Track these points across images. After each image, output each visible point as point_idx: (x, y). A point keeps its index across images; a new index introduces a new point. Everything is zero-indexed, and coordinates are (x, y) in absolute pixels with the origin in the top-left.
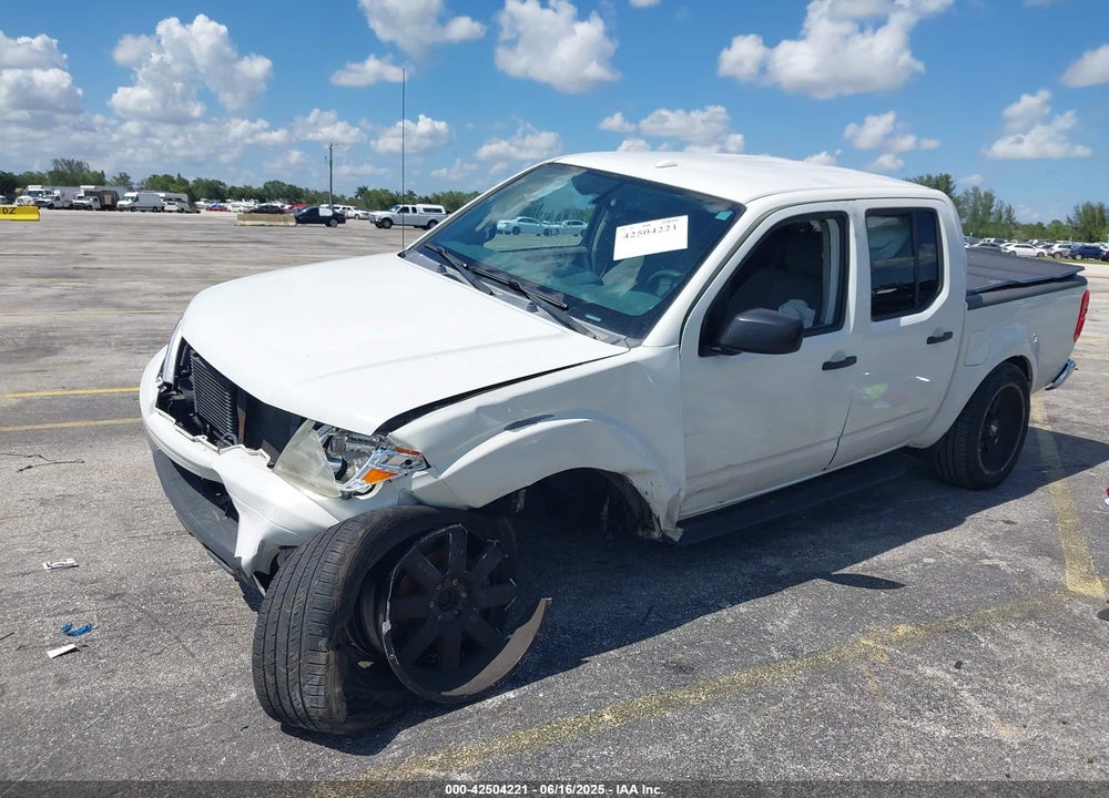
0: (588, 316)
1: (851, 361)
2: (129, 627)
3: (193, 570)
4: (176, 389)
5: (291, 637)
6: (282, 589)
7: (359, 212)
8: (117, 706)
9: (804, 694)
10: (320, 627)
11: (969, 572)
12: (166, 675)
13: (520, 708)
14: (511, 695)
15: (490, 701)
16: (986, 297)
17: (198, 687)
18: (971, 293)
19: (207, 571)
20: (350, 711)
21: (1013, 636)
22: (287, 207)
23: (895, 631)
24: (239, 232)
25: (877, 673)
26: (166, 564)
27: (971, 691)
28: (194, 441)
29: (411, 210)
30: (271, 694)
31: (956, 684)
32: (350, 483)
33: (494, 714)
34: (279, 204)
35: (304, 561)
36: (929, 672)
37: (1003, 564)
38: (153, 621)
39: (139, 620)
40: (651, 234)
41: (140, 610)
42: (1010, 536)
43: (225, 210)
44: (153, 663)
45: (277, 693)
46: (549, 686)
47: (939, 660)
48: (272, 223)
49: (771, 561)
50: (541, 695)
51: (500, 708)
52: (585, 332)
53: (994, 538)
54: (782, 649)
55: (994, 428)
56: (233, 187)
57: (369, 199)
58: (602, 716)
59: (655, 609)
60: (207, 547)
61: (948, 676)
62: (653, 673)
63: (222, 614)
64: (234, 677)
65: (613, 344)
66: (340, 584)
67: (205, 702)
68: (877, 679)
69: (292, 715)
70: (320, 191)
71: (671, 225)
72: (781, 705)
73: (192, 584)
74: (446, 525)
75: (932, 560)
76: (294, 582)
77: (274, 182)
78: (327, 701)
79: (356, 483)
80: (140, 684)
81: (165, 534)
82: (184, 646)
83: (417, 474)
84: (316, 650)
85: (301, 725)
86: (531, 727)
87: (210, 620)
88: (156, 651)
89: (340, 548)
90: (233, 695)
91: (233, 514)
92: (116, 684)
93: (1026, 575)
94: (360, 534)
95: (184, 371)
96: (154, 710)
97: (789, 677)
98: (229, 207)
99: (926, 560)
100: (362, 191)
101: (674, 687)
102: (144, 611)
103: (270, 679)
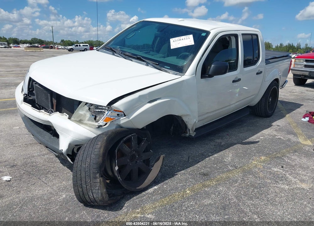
0: (165, 67)
1: (239, 80)
2: (21, 176)
3: (39, 156)
4: (28, 96)
5: (87, 175)
6: (80, 159)
7: (62, 47)
8: (24, 203)
9: (243, 180)
10: (97, 170)
11: (273, 140)
12: (39, 191)
13: (160, 192)
14: (156, 187)
15: (150, 190)
16: (271, 61)
17: (51, 194)
18: (266, 60)
19: (43, 155)
20: (110, 197)
21: (293, 157)
22: (39, 46)
23: (261, 158)
24: (25, 53)
25: (261, 171)
26: (29, 154)
27: (289, 174)
28: (39, 112)
29: (79, 46)
30: (81, 195)
31: (284, 173)
32: (99, 122)
33: (152, 194)
34: (37, 45)
35: (87, 149)
36: (275, 170)
37: (282, 137)
38: (29, 174)
39: (24, 173)
40: (182, 41)
41: (23, 170)
42: (280, 130)
43: (20, 47)
44: (33, 188)
45: (83, 194)
46: (167, 184)
47: (276, 166)
48: (36, 50)
49: (219, 141)
50: (165, 187)
51: (154, 192)
52: (166, 71)
53: (276, 130)
54: (231, 166)
55: (270, 99)
56: (21, 40)
57: (65, 43)
58: (186, 192)
59: (190, 157)
60: (47, 147)
61: (281, 170)
62: (197, 177)
63: (52, 170)
64: (63, 190)
65: (176, 75)
66: (101, 154)
67: (55, 199)
68: (262, 173)
69: (89, 201)
70: (49, 41)
71: (188, 37)
72: (238, 183)
73: (39, 160)
74: (131, 134)
75: (262, 138)
76: (85, 156)
77: (34, 38)
78: (102, 194)
79: (101, 122)
80: (30, 195)
81: (25, 145)
82: (42, 181)
83: (122, 118)
84: (96, 178)
85: (92, 204)
86: (166, 197)
87: (49, 171)
88: (33, 183)
89: (99, 143)
90: (64, 196)
91: (57, 135)
92: (21, 195)
93: (289, 140)
94: (105, 138)
95: (31, 90)
96: (38, 203)
97: (237, 175)
98: (21, 46)
99: (261, 138)
100: (62, 41)
101: (205, 180)
102: (25, 170)
103: (80, 190)
